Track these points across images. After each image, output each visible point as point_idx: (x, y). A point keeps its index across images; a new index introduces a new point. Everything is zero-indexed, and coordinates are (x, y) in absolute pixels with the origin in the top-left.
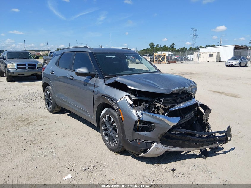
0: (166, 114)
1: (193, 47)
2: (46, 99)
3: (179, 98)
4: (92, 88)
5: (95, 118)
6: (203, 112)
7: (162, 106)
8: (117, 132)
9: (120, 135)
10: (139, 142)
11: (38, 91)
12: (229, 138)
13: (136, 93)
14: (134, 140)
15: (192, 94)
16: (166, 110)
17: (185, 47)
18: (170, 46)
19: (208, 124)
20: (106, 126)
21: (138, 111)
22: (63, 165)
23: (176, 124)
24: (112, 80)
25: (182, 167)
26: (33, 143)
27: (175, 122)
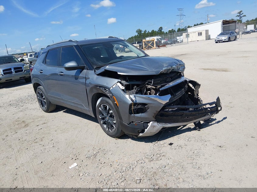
0: (157, 94)
1: (181, 28)
2: (39, 100)
3: (168, 78)
4: (84, 80)
5: (91, 109)
6: (193, 88)
7: (153, 87)
8: (114, 119)
9: (117, 121)
10: (136, 124)
11: (29, 94)
12: (219, 108)
13: (127, 79)
14: (131, 122)
15: (180, 73)
16: (157, 90)
17: (173, 29)
18: (158, 30)
19: (199, 99)
20: (103, 115)
21: (131, 94)
22: (67, 156)
23: (168, 101)
24: (102, 70)
25: (178, 140)
26: (34, 142)
27: (166, 100)
